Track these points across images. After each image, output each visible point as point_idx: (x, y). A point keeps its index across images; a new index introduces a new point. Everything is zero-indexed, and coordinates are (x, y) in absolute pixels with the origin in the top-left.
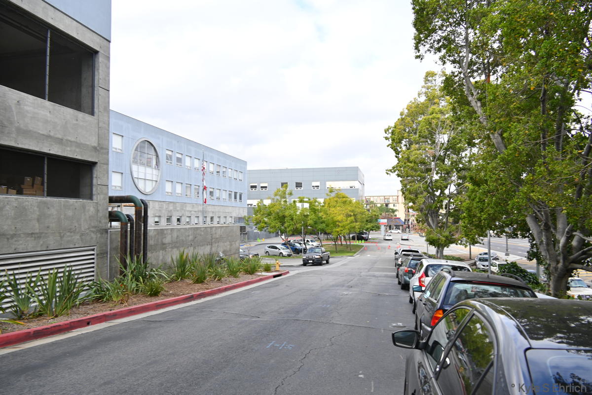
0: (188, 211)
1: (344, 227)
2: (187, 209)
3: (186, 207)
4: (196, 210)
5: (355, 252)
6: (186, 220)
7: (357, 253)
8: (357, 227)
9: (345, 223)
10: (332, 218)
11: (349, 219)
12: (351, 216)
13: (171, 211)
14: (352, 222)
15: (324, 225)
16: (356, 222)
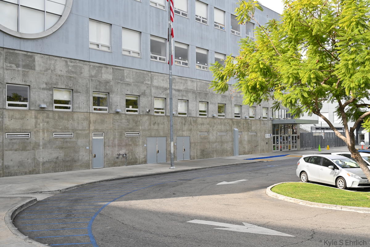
0: (157, 88)
2: (155, 83)
3: (152, 79)
4: (182, 88)
6: (152, 104)
13: (107, 82)
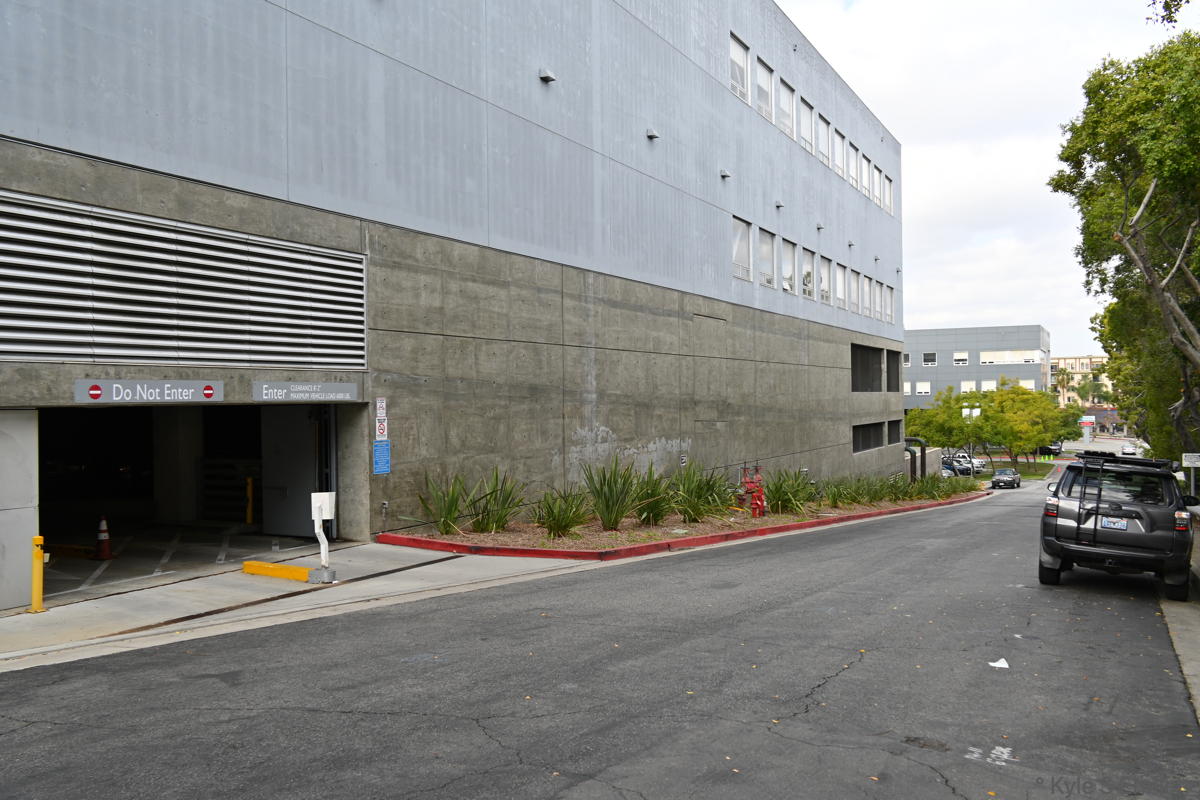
1: (1029, 440)
5: (1044, 475)
7: (1048, 475)
8: (1047, 439)
9: (1031, 434)
10: (1011, 427)
11: (1036, 427)
12: (1037, 423)
14: (1039, 433)
15: (1000, 437)
16: (1046, 430)
